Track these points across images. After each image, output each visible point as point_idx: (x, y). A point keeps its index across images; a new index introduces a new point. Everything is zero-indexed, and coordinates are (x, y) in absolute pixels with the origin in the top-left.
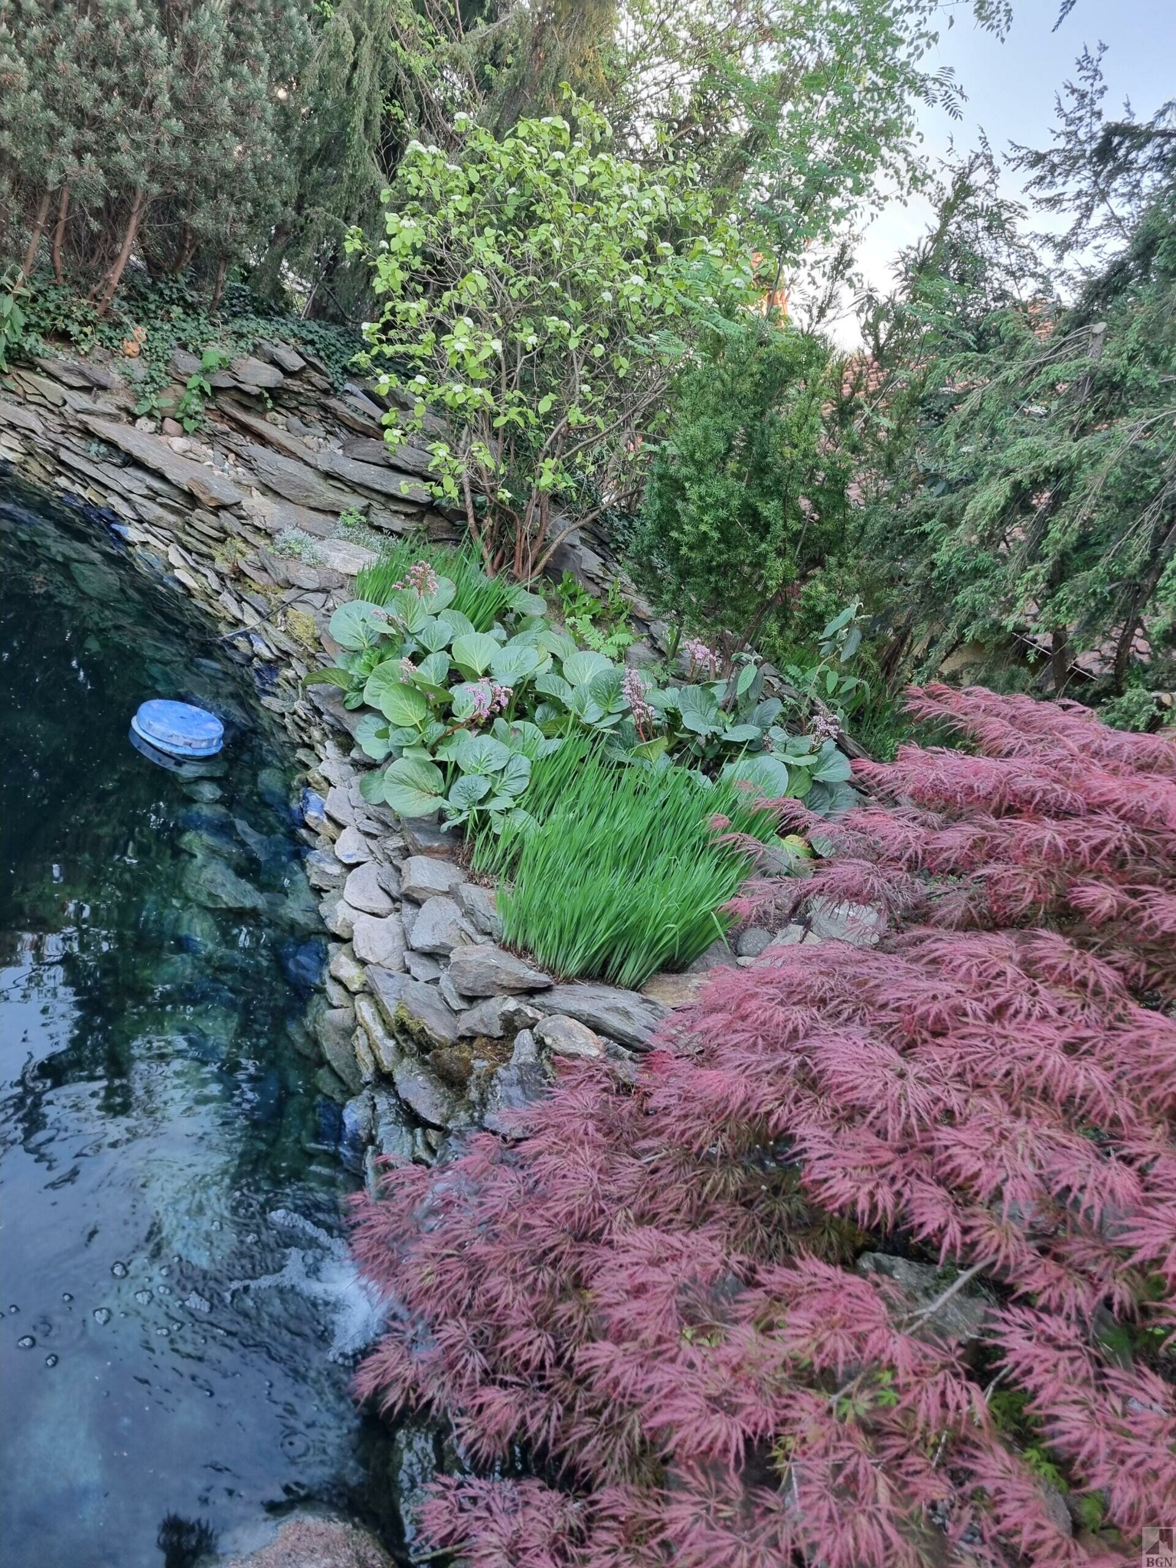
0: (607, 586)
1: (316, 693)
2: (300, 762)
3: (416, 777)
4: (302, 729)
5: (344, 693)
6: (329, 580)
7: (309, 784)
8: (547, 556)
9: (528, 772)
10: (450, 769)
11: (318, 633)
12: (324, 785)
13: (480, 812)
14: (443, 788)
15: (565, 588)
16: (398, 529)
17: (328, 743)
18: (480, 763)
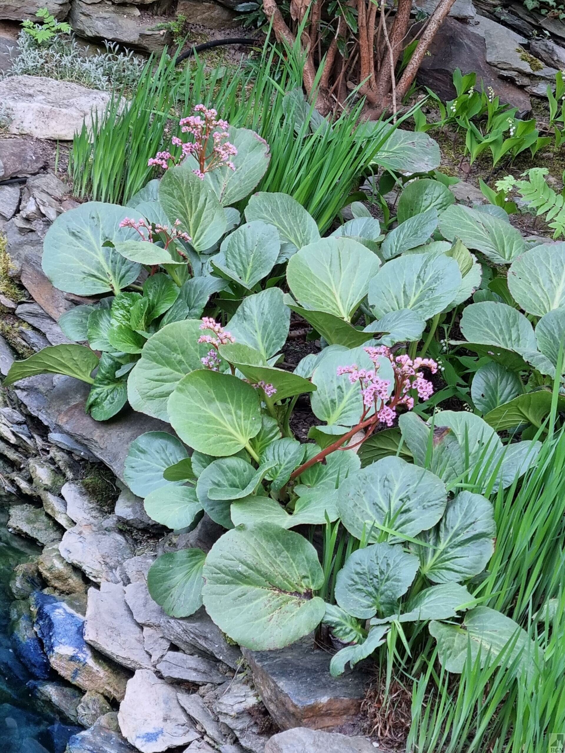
0: (542, 89)
1: (30, 389)
2: (20, 535)
3: (265, 565)
4: (13, 465)
5: (87, 388)
6: (21, 158)
7: (44, 583)
8: (421, 49)
9: (491, 529)
10: (331, 538)
11: (15, 266)
12: (75, 581)
13: (407, 626)
14: (321, 580)
15: (464, 107)
16: (132, 37)
17: (68, 490)
18: (389, 520)
